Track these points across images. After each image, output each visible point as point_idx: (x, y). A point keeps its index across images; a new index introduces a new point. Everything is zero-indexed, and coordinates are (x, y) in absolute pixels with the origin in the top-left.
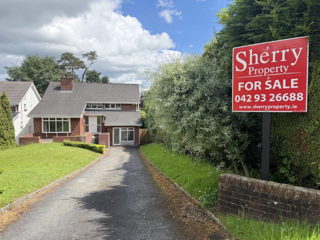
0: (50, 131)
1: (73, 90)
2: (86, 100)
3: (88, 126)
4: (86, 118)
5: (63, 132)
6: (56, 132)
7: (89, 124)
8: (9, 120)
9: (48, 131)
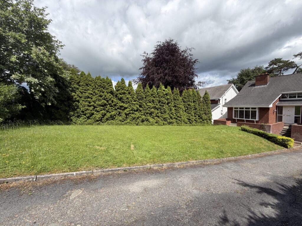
0: (239, 118)
1: (268, 84)
2: (281, 91)
3: (282, 116)
5: (250, 119)
6: (244, 119)
7: (283, 114)
8: (207, 108)
9: (238, 118)
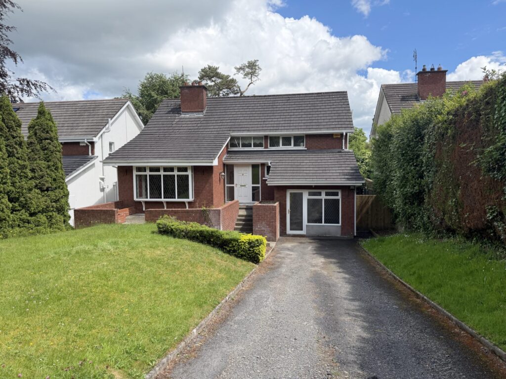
0: (150, 198)
3: (233, 187)
4: (229, 169)
